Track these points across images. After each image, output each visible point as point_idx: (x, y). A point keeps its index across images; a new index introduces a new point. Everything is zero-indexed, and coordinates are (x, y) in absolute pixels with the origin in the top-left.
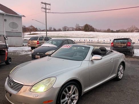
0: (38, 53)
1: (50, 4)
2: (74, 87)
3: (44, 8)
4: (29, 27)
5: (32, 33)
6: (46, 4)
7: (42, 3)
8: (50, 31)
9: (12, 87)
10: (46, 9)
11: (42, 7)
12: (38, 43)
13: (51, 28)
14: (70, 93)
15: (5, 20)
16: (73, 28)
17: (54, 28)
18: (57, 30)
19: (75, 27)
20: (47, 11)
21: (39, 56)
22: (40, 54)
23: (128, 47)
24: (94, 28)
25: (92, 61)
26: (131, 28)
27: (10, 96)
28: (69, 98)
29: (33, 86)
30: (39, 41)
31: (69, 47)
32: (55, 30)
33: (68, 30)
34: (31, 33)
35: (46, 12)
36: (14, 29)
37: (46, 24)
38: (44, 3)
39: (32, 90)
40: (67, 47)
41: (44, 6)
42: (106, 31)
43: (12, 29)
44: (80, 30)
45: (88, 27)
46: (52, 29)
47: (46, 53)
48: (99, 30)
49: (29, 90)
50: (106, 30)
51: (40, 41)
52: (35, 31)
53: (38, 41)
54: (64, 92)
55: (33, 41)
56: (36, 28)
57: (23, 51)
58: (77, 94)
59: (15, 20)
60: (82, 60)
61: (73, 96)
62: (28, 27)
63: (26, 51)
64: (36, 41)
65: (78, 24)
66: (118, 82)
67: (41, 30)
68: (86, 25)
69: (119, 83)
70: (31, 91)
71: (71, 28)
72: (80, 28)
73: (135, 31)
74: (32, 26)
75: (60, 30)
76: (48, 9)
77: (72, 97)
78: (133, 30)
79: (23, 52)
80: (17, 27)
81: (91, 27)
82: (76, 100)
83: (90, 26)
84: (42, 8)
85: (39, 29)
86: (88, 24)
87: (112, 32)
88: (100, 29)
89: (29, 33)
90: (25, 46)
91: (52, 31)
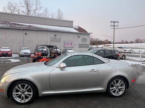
1: (118, 22)
3: (113, 26)
6: (114, 22)
7: (111, 22)
8: (122, 43)
11: (111, 25)
15: (79, 37)
17: (126, 41)
18: (129, 42)
20: (116, 27)
32: (127, 43)
33: (141, 42)
35: (114, 29)
36: (84, 43)
38: (113, 22)
41: (113, 24)
43: (83, 42)
46: (124, 42)
59: (85, 37)
75: (132, 42)
80: (86, 41)
91: (124, 43)
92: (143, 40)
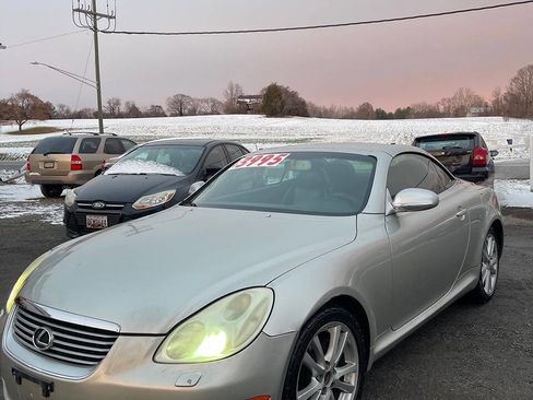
0: (97, 205)
2: (342, 332)
3: (86, 12)
4: (11, 100)
5: (28, 125)
8: (114, 115)
9: (50, 351)
10: (94, 15)
11: (76, 7)
12: (74, 167)
13: (118, 103)
14: (328, 358)
16: (213, 101)
17: (128, 103)
18: (142, 110)
19: (223, 99)
21: (105, 218)
22: (105, 208)
23: (474, 170)
24: (304, 103)
25: (393, 214)
26: (454, 98)
27: (47, 395)
28: (327, 382)
29: (167, 335)
30: (80, 156)
31: (272, 160)
32: (134, 113)
33: (193, 113)
34: (23, 127)
35: (95, 29)
37: (99, 85)
39: (163, 355)
40: (265, 160)
42: (352, 113)
44: (245, 109)
45: (280, 95)
46: (123, 108)
47: (137, 204)
48: (326, 111)
49: (147, 355)
50: (356, 110)
51: (84, 157)
52: (43, 119)
53: (74, 158)
54: (307, 358)
55: (52, 157)
56: (48, 105)
57: (8, 204)
58: (353, 364)
60: (356, 214)
61: (340, 372)
62: (7, 98)
63: (19, 204)
64: (67, 158)
65: (237, 86)
66: (482, 308)
67: (68, 111)
68: (269, 88)
69: (485, 311)
70: (157, 358)
71: (206, 101)
72: (248, 100)
73: (473, 110)
74: (25, 96)
75: (156, 113)
76: (102, 16)
77: (337, 376)
78: (463, 107)
79: (9, 209)
81: (293, 95)
82: (350, 389)
83: (286, 91)
84: (78, 10)
85: (62, 107)
86: (279, 84)
87: (381, 115)
88: (328, 107)
89: (16, 127)
90: (6, 183)
91: (121, 116)
92: (202, 101)
